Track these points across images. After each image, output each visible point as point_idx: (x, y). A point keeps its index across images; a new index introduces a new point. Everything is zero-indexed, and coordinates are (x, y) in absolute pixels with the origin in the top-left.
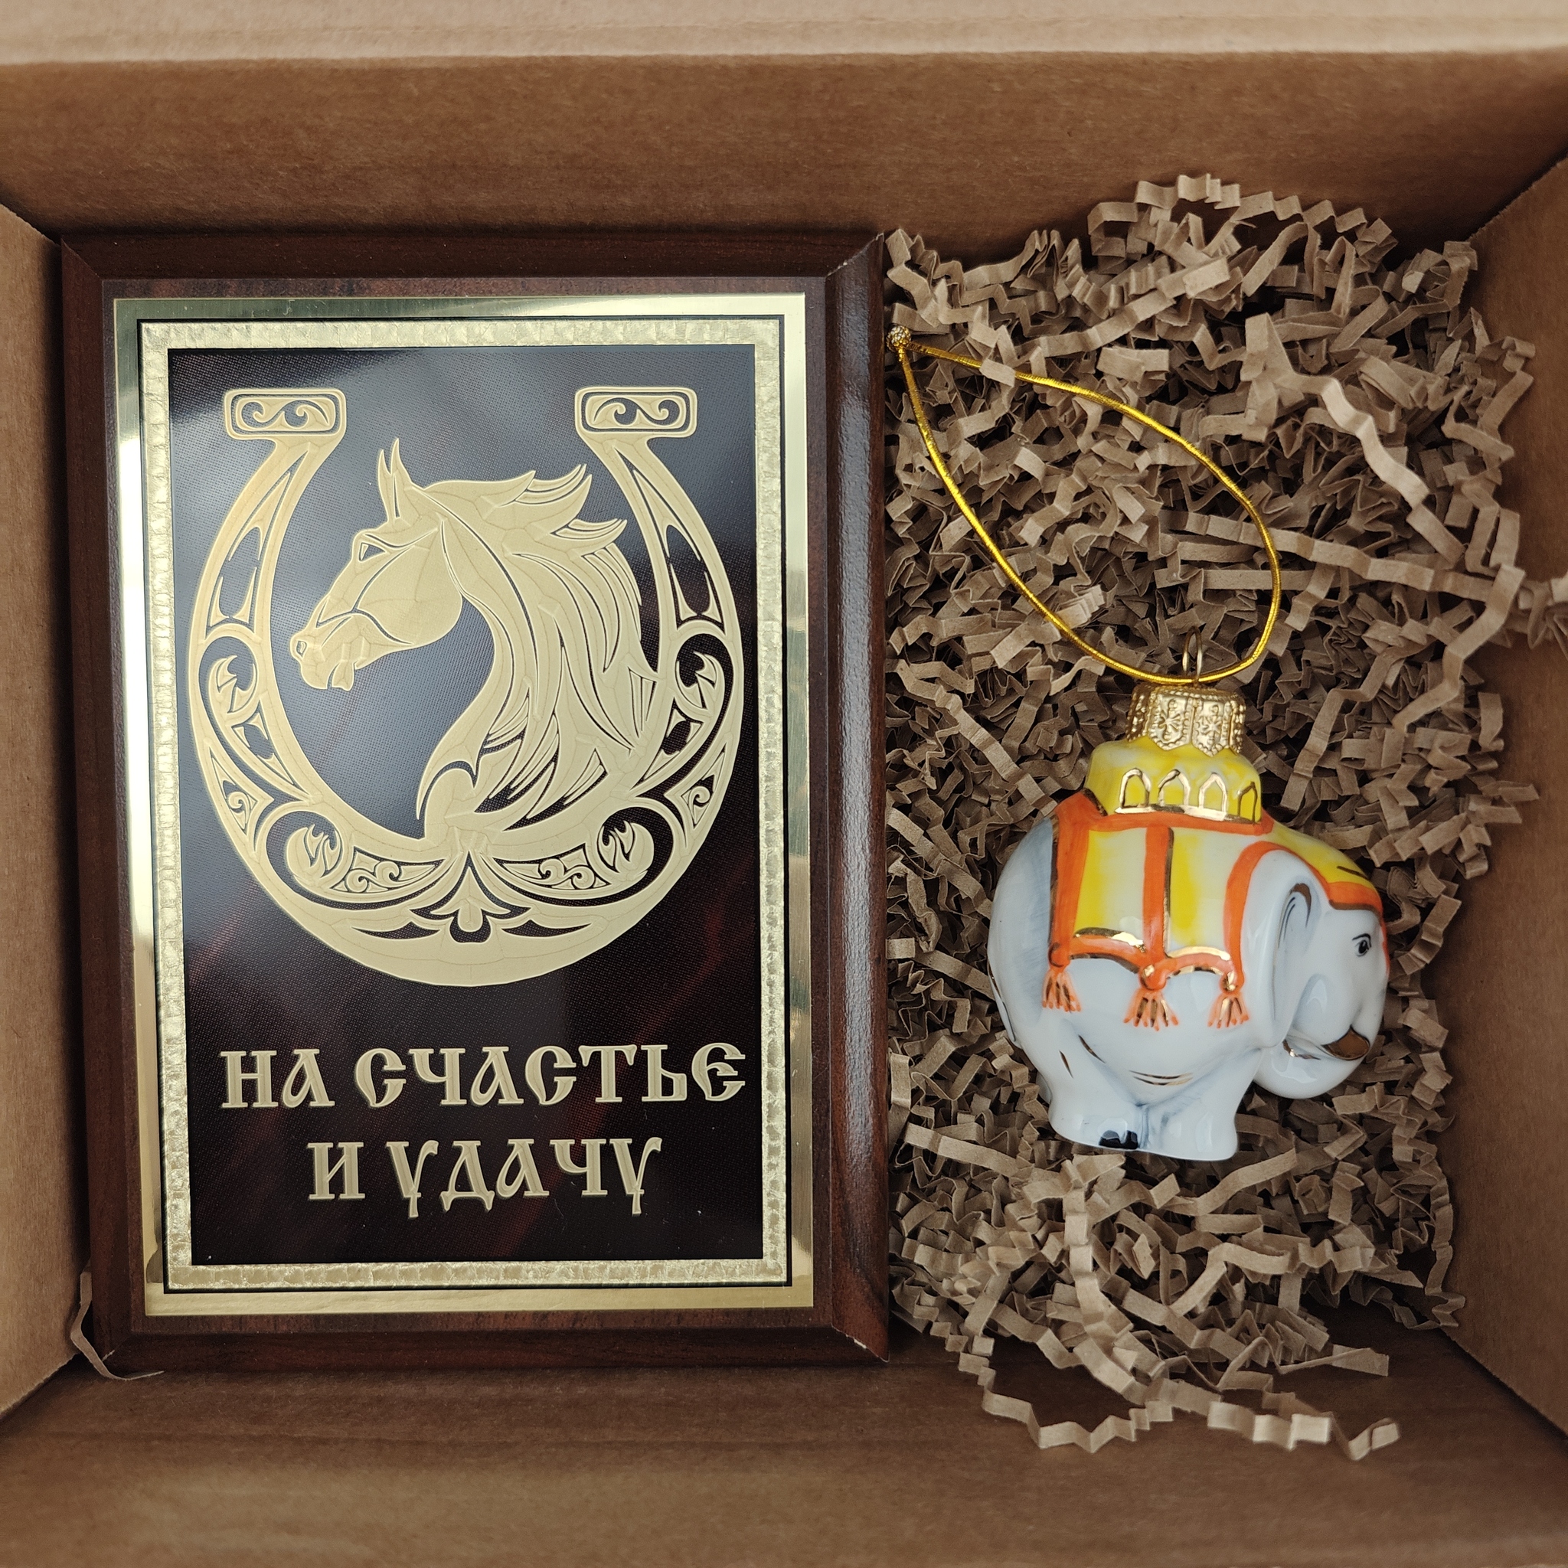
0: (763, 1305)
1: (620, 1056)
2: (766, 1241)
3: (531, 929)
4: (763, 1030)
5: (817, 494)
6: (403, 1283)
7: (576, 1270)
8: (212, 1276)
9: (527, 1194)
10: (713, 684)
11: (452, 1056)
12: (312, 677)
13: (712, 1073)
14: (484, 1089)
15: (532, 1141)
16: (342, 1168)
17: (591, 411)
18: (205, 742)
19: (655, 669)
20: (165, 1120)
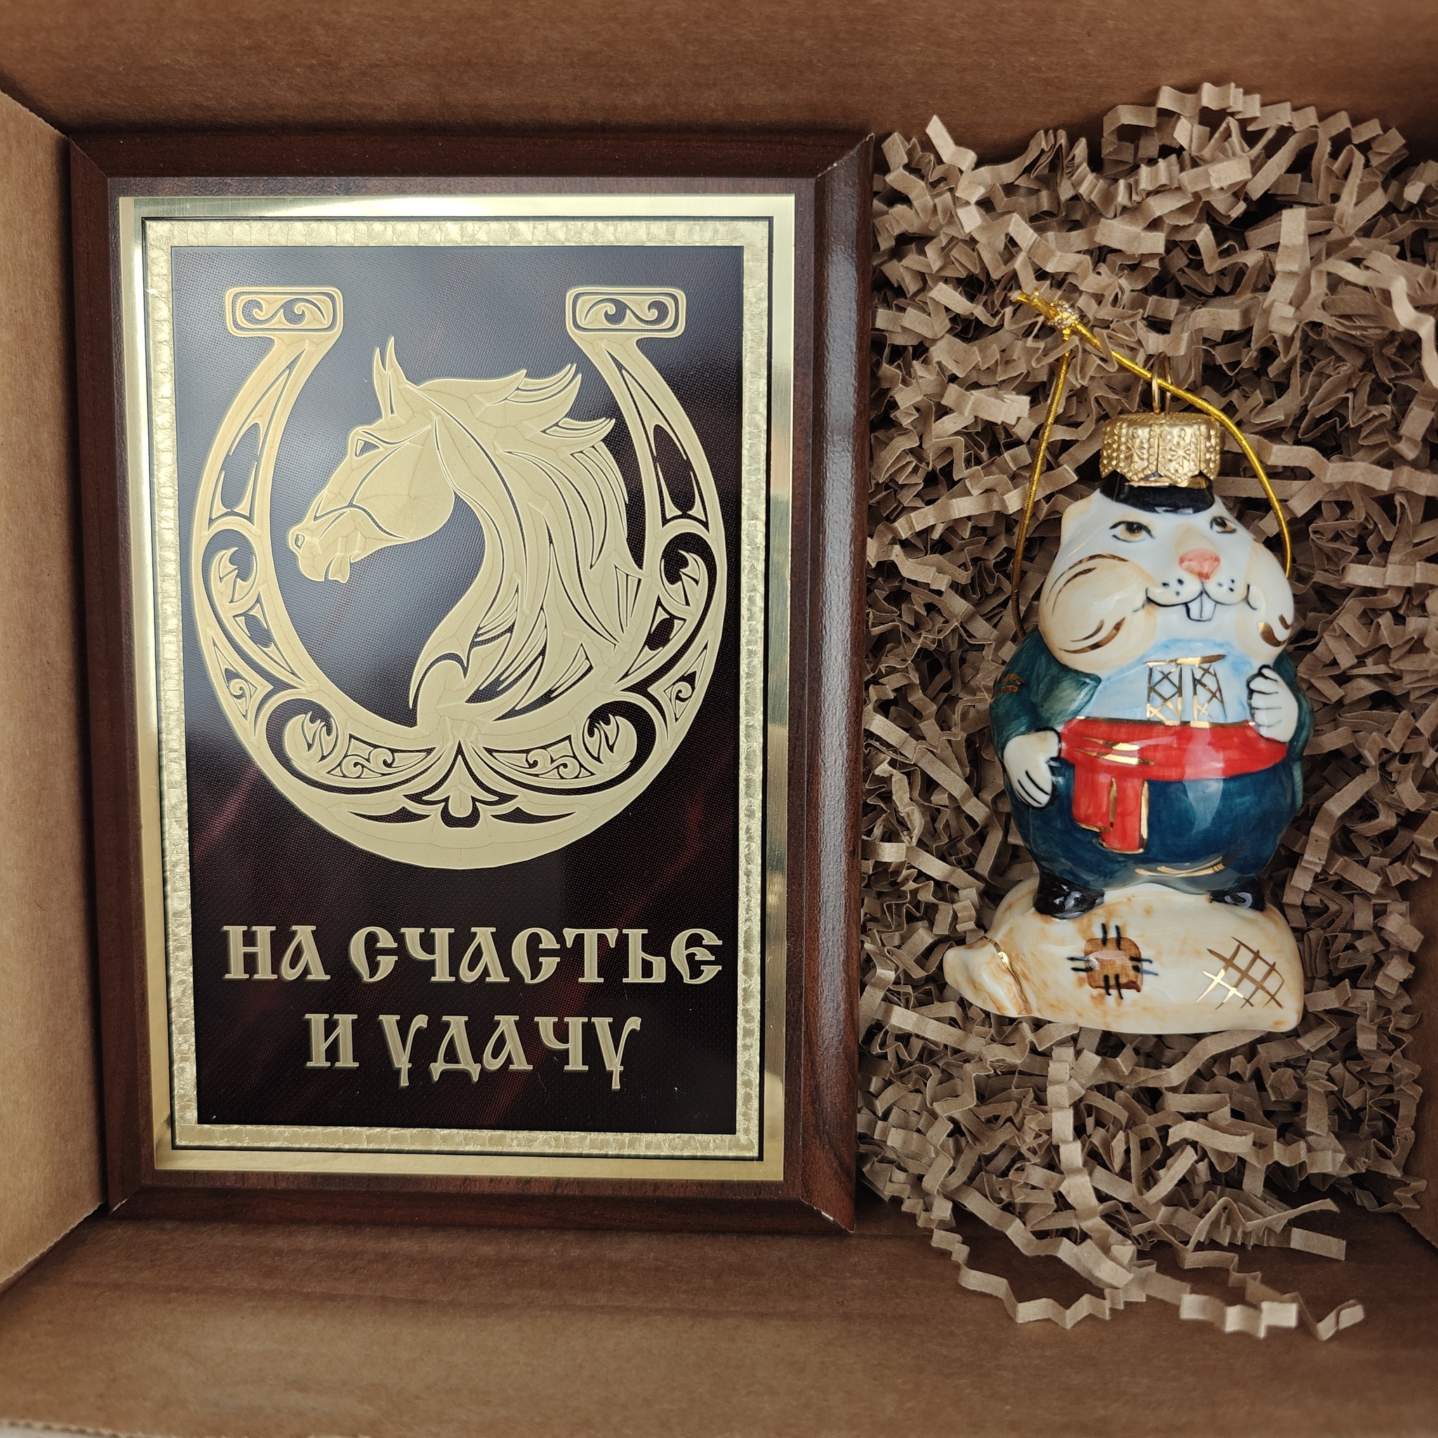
0: (735, 1178)
1: (602, 938)
2: (739, 1118)
3: (518, 816)
4: (740, 918)
5: (803, 395)
6: (394, 1147)
7: (556, 1139)
8: (217, 1135)
9: (511, 1067)
10: (697, 582)
11: (442, 935)
12: (310, 569)
13: (691, 957)
14: (472, 967)
15: (517, 1018)
16: (337, 1039)
17: (581, 312)
18: (207, 631)
19: (641, 567)
20: (172, 989)
